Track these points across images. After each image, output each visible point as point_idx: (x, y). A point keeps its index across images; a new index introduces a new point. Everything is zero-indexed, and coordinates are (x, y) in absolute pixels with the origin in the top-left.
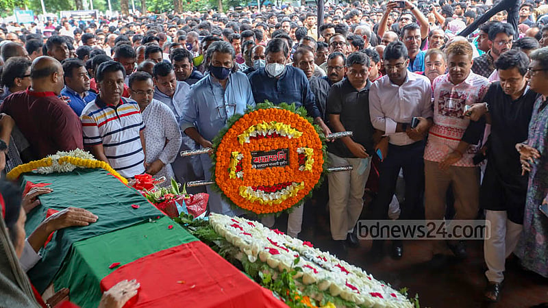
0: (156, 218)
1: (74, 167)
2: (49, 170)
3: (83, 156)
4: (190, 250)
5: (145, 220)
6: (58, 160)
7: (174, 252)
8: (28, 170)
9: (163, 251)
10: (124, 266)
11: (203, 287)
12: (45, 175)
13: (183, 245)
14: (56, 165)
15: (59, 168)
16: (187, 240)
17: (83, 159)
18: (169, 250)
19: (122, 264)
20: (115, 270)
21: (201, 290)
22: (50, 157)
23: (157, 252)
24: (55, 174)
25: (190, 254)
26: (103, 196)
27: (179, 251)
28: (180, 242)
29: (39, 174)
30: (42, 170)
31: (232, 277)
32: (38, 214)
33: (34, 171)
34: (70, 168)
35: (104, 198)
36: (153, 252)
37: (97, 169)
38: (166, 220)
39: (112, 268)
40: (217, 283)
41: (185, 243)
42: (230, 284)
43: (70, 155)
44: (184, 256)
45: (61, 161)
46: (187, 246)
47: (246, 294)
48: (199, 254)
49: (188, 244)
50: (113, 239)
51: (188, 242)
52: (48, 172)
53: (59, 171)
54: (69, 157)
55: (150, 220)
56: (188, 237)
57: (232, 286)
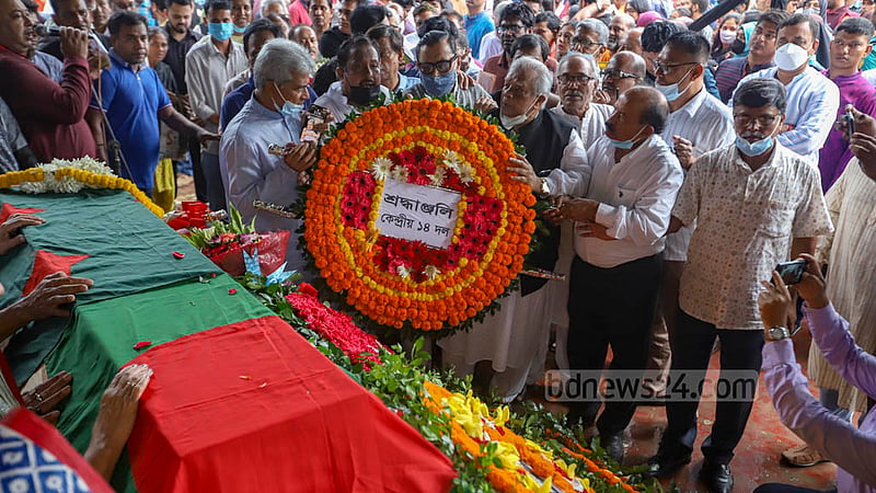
0: (209, 276)
1: (81, 185)
2: (38, 187)
3: (95, 169)
4: (262, 329)
5: (192, 279)
6: (53, 173)
7: (237, 330)
8: (4, 186)
9: (219, 328)
10: (158, 347)
11: (279, 387)
12: (32, 195)
13: (251, 320)
14: (51, 179)
15: (57, 186)
16: (258, 313)
17: (94, 174)
18: (228, 326)
19: (155, 343)
20: (143, 352)
21: (278, 392)
22: (41, 166)
23: (209, 328)
24: (49, 194)
25: (261, 335)
26: (127, 235)
27: (244, 329)
28: (247, 315)
29: (22, 193)
30: (28, 186)
31: (326, 373)
32: (21, 257)
33: (16, 188)
34: (73, 187)
35: (128, 239)
36: (204, 330)
37: (118, 191)
38: (226, 280)
39: (137, 349)
40: (301, 382)
41: (255, 317)
42: (320, 385)
43: (74, 165)
44: (252, 337)
45: (59, 175)
46: (257, 323)
47: (345, 401)
48: (276, 336)
49: (258, 320)
50: (141, 303)
51: (259, 317)
52: (37, 190)
53: (56, 191)
54: (73, 168)
55: (201, 279)
56: (259, 309)
57: (324, 388)
